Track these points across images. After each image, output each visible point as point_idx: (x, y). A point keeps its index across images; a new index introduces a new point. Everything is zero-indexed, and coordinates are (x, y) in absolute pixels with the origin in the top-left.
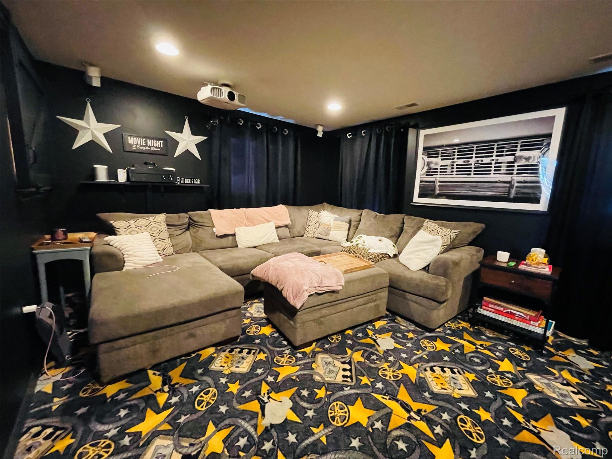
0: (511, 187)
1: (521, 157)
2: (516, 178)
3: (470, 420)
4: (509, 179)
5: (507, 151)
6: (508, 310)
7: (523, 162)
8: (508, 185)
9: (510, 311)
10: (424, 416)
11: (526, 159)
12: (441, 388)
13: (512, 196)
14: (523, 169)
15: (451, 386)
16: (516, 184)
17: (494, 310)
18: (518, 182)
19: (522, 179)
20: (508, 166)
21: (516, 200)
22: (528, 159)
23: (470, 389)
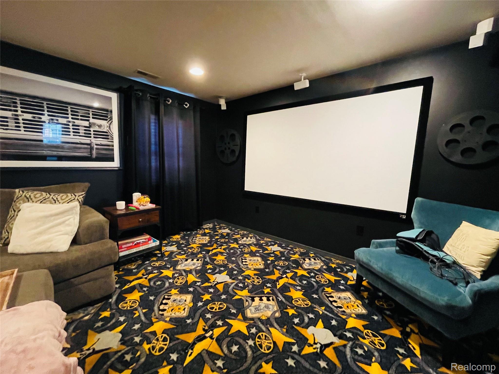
0: (92, 149)
1: (94, 124)
2: (95, 141)
3: (211, 304)
4: (88, 142)
5: (81, 116)
6: (135, 243)
7: (97, 129)
8: (89, 147)
9: (137, 242)
10: (209, 327)
11: (99, 126)
12: (184, 311)
13: (94, 156)
14: (98, 134)
15: (182, 304)
16: (95, 147)
17: (126, 249)
18: (96, 145)
19: (99, 143)
20: (85, 130)
21: (98, 159)
22: (100, 126)
23: (186, 296)
